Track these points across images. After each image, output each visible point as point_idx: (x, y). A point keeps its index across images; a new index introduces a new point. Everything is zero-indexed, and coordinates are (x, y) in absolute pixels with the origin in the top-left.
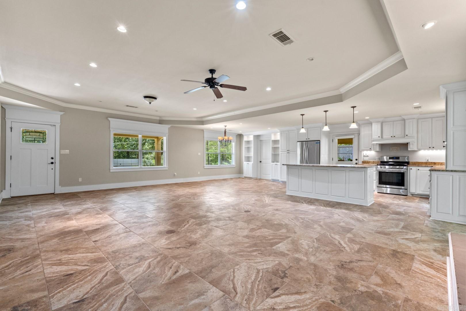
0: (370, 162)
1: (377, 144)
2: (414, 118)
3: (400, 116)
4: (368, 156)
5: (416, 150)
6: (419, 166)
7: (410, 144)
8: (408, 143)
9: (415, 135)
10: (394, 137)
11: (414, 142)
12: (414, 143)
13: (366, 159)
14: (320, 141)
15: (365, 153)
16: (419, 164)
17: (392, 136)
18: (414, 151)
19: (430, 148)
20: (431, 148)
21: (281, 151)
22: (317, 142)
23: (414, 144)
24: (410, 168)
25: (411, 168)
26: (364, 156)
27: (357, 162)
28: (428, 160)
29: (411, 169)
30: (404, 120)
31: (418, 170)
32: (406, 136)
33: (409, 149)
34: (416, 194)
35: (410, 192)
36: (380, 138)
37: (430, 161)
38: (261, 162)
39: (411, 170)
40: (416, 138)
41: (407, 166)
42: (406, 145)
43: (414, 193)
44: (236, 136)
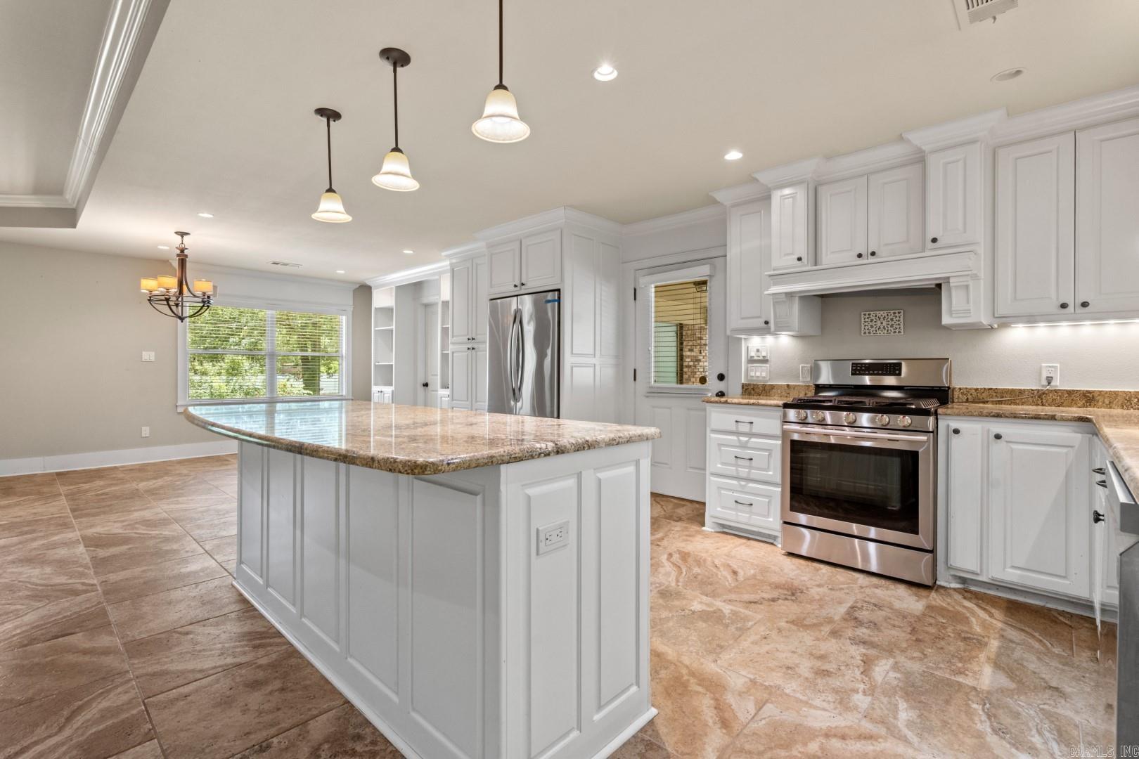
0: (772, 387)
1: (790, 295)
2: (973, 142)
3: (901, 139)
4: (765, 361)
5: (985, 320)
6: (998, 416)
7: (949, 290)
8: (939, 286)
9: (979, 233)
10: (873, 254)
11: (975, 277)
12: (971, 283)
13: (758, 374)
14: (559, 290)
15: (755, 344)
16: (1000, 402)
17: (863, 252)
18: (976, 331)
19: (1064, 306)
20: (1071, 309)
21: (453, 343)
22: (550, 296)
23: (971, 288)
24: (948, 426)
25: (954, 424)
26: (751, 361)
27: (721, 386)
28: (1049, 380)
29: (956, 432)
30: (920, 159)
31: (998, 437)
32: (930, 245)
33: (946, 320)
34: (983, 578)
35: (949, 568)
36: (806, 266)
37: (1058, 384)
38: (426, 385)
39: (955, 440)
40: (982, 249)
41: (936, 413)
42: (931, 294)
43: (973, 573)
44: (355, 291)
